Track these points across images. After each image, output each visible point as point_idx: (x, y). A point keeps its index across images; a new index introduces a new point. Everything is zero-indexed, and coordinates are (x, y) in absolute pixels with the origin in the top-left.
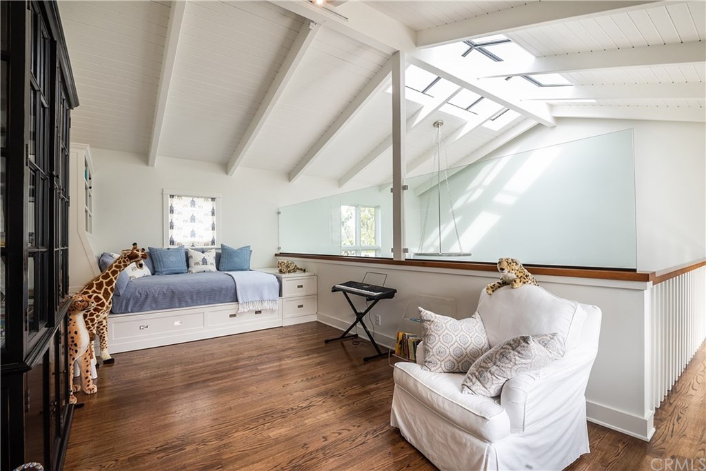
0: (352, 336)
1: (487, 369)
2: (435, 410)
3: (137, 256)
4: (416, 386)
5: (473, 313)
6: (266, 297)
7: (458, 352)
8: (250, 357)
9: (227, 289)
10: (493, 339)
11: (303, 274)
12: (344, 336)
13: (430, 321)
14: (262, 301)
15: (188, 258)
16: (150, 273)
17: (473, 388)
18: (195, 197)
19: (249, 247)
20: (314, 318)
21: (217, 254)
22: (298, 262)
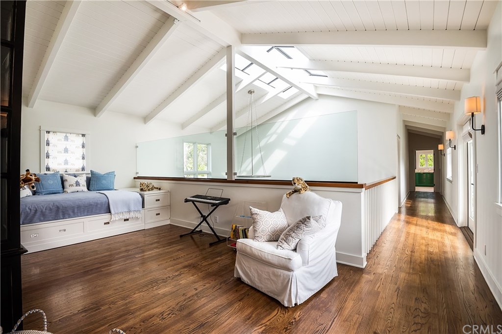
0: (198, 231)
1: (290, 235)
2: (264, 261)
3: (31, 180)
4: (251, 250)
5: (279, 209)
6: (132, 209)
7: (273, 230)
8: (126, 251)
9: (102, 204)
10: (290, 222)
11: (159, 191)
12: (193, 232)
13: (256, 214)
14: (129, 212)
15: (63, 181)
16: (31, 194)
17: (283, 246)
18: (67, 133)
19: (114, 172)
20: (168, 222)
21: (87, 178)
22: (155, 183)
